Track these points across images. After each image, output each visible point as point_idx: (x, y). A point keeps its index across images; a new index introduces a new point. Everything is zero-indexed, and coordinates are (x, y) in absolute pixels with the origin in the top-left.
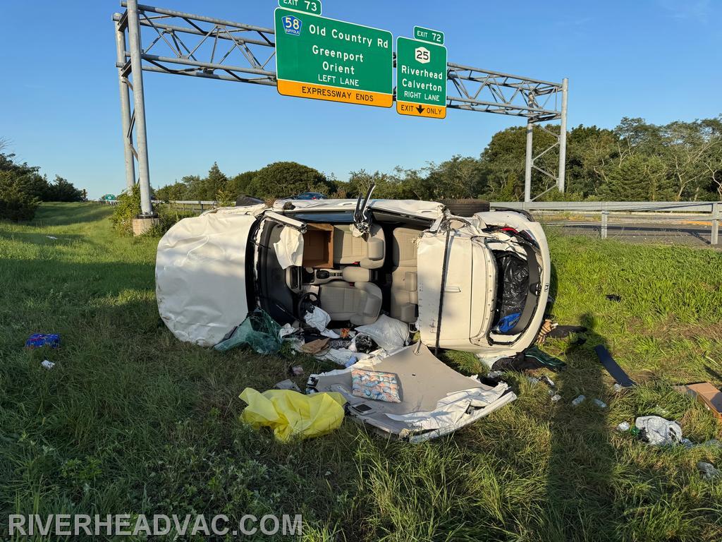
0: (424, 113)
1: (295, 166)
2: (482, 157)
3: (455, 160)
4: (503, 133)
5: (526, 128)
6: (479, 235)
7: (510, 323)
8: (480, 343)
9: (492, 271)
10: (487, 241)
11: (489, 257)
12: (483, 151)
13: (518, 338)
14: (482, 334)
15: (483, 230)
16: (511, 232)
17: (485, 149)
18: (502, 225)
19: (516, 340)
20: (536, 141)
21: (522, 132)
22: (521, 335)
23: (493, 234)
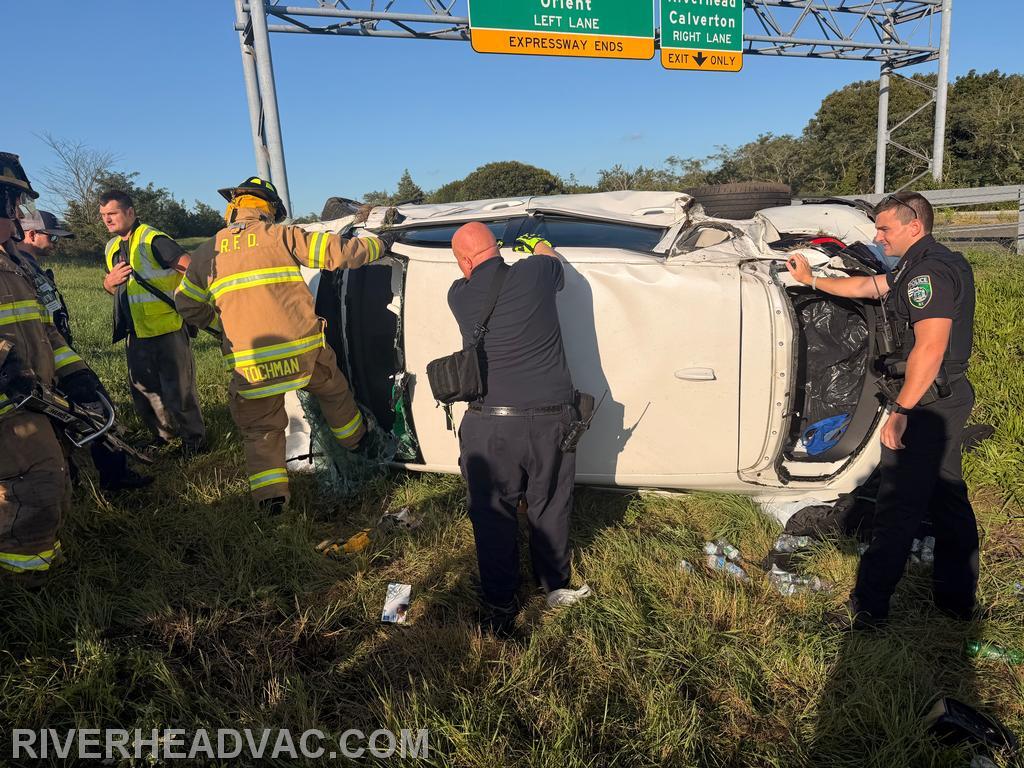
0: (706, 65)
1: (516, 166)
2: (806, 134)
3: (763, 141)
4: (840, 94)
5: (878, 83)
6: (758, 255)
7: (828, 437)
8: (760, 480)
9: (785, 332)
10: (776, 268)
11: (779, 302)
12: (807, 124)
13: (843, 468)
14: (765, 463)
15: (773, 246)
16: (831, 246)
17: (811, 120)
18: (813, 231)
19: (839, 472)
20: (894, 102)
21: (871, 91)
22: (849, 461)
23: (793, 253)
